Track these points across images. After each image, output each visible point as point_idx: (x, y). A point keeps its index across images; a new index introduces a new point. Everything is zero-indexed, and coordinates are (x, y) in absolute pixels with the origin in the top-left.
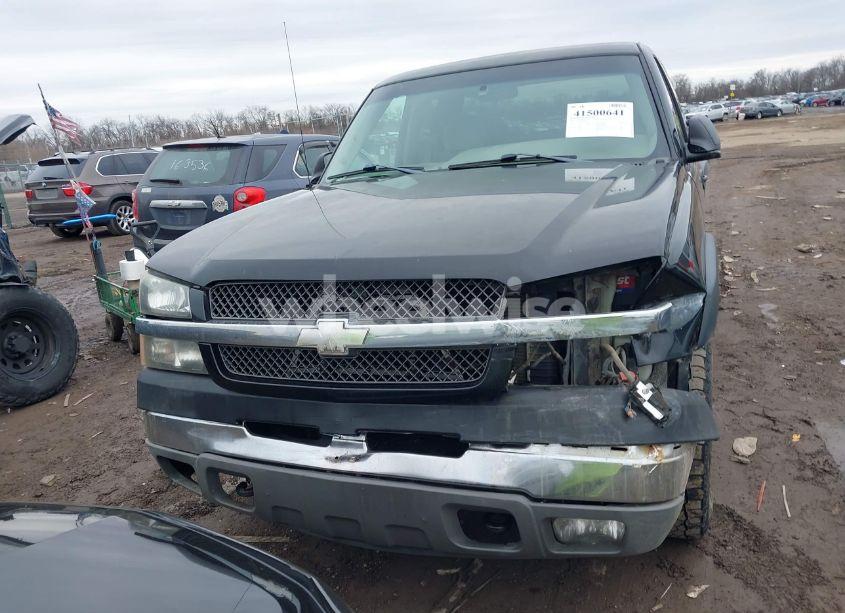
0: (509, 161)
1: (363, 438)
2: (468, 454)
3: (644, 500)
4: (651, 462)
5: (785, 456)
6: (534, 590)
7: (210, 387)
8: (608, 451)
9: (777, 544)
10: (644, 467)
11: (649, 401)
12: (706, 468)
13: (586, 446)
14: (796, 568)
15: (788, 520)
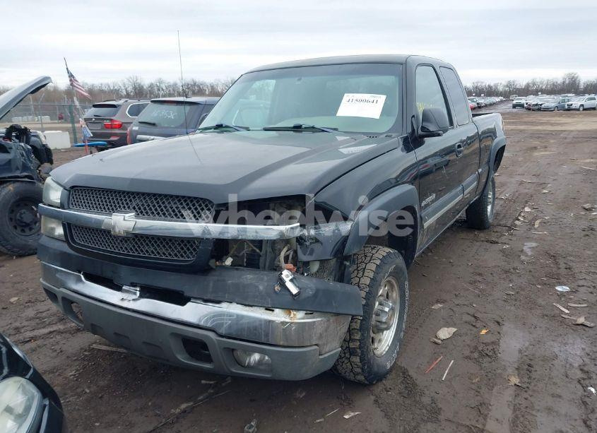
0: (297, 128)
1: (138, 289)
2: (189, 304)
3: (281, 343)
4: (288, 320)
5: (469, 342)
6: (251, 401)
7: (65, 248)
8: (262, 310)
9: (422, 394)
10: (283, 323)
11: (291, 280)
12: (362, 335)
13: (251, 306)
14: (424, 411)
15: (441, 382)
